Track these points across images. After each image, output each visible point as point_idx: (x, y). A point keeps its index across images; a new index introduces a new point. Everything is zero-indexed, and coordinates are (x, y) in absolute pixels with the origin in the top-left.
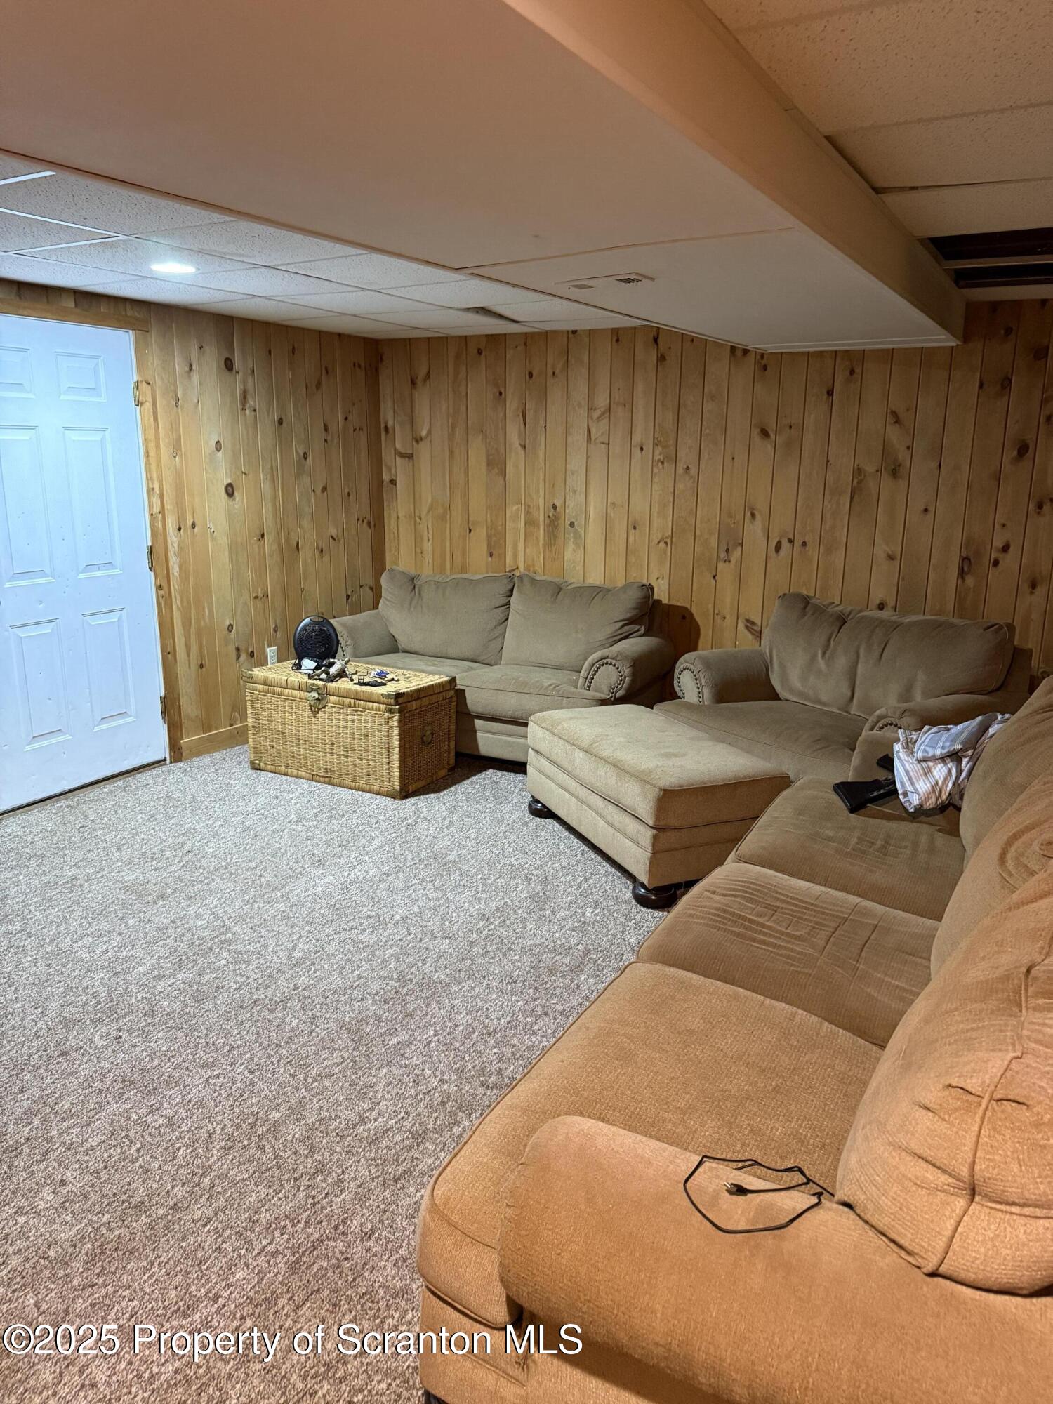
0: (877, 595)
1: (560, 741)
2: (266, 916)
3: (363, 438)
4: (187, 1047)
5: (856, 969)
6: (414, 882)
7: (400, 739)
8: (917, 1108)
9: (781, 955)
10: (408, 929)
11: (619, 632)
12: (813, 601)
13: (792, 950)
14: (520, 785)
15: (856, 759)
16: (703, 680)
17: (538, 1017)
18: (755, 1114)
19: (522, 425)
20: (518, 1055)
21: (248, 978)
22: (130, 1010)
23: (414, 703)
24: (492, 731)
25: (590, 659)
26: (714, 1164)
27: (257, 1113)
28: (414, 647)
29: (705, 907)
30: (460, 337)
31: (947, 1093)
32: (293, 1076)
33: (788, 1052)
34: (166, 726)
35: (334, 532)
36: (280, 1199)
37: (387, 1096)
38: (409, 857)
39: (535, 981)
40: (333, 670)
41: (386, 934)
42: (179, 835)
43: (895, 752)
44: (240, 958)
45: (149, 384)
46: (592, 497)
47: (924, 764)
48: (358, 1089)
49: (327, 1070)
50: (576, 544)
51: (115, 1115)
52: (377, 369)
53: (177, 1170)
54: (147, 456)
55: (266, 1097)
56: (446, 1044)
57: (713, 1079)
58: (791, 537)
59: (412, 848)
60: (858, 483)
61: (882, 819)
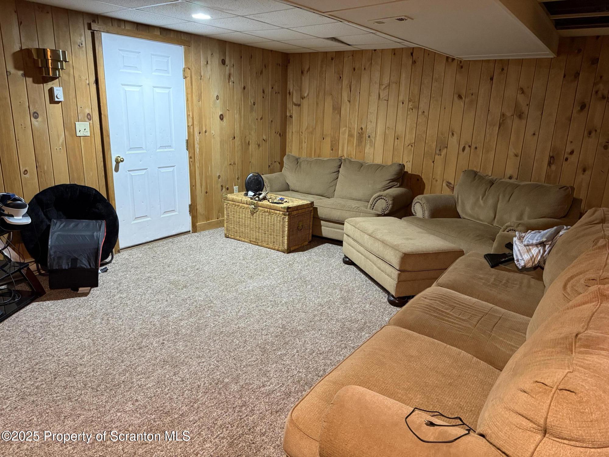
0: (509, 172)
1: (358, 230)
2: (228, 297)
3: (279, 97)
4: (191, 349)
5: (490, 335)
6: (291, 288)
7: (288, 227)
8: (519, 392)
9: (456, 327)
10: (287, 307)
11: (388, 185)
12: (479, 174)
13: (461, 325)
14: (339, 251)
15: (495, 244)
16: (425, 207)
17: (342, 348)
18: (440, 394)
19: (349, 92)
20: (333, 364)
21: (219, 322)
22: (168, 332)
23: (295, 212)
24: (329, 226)
25: (374, 196)
26: (420, 412)
27: (219, 379)
28: (297, 189)
29: (421, 304)
30: (324, 52)
31: (535, 385)
32: (235, 364)
33: (457, 369)
34: (191, 217)
35: (265, 138)
36: (226, 415)
37: (275, 376)
38: (289, 277)
39: (342, 333)
40: (261, 197)
41: (278, 309)
42: (194, 262)
43: (514, 241)
44: (216, 314)
45: (189, 69)
46: (379, 124)
47: (527, 247)
48: (262, 372)
49: (250, 363)
50: (371, 146)
51: (160, 375)
52: (287, 66)
53: (184, 400)
54: (187, 100)
55: (223, 373)
56: (301, 356)
57: (421, 377)
58: (470, 144)
59: (291, 274)
60: (503, 121)
61: (506, 271)
